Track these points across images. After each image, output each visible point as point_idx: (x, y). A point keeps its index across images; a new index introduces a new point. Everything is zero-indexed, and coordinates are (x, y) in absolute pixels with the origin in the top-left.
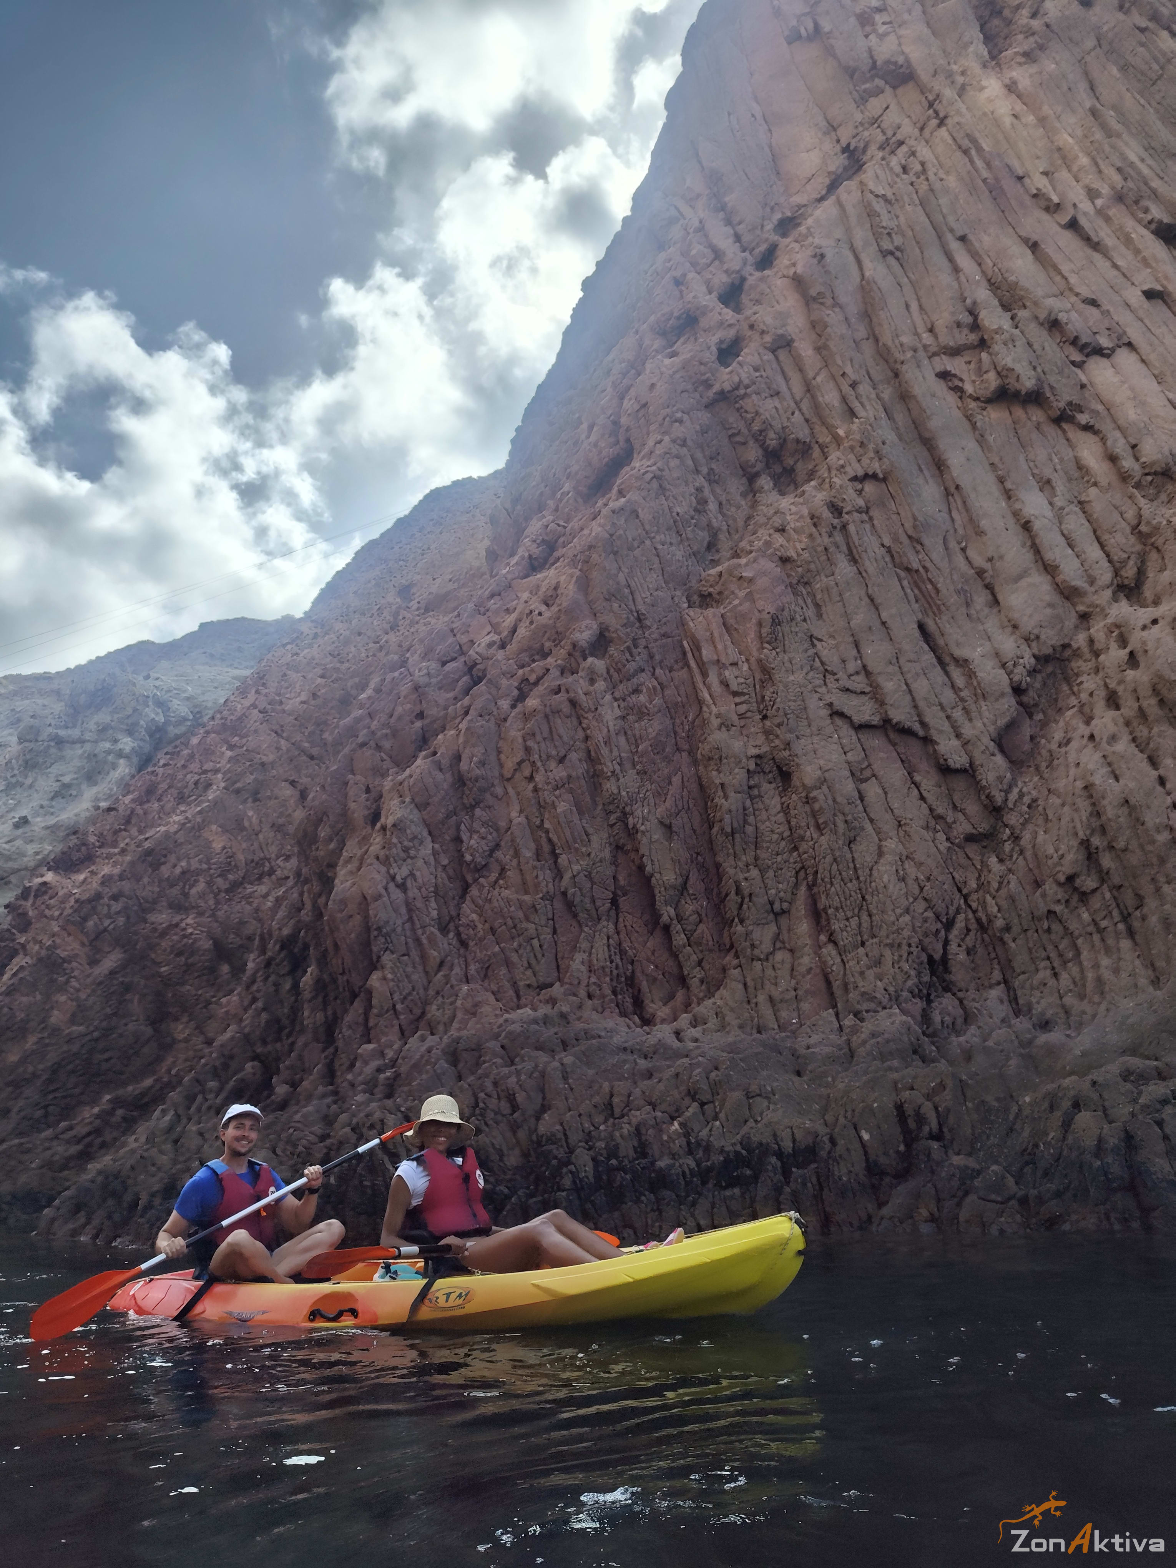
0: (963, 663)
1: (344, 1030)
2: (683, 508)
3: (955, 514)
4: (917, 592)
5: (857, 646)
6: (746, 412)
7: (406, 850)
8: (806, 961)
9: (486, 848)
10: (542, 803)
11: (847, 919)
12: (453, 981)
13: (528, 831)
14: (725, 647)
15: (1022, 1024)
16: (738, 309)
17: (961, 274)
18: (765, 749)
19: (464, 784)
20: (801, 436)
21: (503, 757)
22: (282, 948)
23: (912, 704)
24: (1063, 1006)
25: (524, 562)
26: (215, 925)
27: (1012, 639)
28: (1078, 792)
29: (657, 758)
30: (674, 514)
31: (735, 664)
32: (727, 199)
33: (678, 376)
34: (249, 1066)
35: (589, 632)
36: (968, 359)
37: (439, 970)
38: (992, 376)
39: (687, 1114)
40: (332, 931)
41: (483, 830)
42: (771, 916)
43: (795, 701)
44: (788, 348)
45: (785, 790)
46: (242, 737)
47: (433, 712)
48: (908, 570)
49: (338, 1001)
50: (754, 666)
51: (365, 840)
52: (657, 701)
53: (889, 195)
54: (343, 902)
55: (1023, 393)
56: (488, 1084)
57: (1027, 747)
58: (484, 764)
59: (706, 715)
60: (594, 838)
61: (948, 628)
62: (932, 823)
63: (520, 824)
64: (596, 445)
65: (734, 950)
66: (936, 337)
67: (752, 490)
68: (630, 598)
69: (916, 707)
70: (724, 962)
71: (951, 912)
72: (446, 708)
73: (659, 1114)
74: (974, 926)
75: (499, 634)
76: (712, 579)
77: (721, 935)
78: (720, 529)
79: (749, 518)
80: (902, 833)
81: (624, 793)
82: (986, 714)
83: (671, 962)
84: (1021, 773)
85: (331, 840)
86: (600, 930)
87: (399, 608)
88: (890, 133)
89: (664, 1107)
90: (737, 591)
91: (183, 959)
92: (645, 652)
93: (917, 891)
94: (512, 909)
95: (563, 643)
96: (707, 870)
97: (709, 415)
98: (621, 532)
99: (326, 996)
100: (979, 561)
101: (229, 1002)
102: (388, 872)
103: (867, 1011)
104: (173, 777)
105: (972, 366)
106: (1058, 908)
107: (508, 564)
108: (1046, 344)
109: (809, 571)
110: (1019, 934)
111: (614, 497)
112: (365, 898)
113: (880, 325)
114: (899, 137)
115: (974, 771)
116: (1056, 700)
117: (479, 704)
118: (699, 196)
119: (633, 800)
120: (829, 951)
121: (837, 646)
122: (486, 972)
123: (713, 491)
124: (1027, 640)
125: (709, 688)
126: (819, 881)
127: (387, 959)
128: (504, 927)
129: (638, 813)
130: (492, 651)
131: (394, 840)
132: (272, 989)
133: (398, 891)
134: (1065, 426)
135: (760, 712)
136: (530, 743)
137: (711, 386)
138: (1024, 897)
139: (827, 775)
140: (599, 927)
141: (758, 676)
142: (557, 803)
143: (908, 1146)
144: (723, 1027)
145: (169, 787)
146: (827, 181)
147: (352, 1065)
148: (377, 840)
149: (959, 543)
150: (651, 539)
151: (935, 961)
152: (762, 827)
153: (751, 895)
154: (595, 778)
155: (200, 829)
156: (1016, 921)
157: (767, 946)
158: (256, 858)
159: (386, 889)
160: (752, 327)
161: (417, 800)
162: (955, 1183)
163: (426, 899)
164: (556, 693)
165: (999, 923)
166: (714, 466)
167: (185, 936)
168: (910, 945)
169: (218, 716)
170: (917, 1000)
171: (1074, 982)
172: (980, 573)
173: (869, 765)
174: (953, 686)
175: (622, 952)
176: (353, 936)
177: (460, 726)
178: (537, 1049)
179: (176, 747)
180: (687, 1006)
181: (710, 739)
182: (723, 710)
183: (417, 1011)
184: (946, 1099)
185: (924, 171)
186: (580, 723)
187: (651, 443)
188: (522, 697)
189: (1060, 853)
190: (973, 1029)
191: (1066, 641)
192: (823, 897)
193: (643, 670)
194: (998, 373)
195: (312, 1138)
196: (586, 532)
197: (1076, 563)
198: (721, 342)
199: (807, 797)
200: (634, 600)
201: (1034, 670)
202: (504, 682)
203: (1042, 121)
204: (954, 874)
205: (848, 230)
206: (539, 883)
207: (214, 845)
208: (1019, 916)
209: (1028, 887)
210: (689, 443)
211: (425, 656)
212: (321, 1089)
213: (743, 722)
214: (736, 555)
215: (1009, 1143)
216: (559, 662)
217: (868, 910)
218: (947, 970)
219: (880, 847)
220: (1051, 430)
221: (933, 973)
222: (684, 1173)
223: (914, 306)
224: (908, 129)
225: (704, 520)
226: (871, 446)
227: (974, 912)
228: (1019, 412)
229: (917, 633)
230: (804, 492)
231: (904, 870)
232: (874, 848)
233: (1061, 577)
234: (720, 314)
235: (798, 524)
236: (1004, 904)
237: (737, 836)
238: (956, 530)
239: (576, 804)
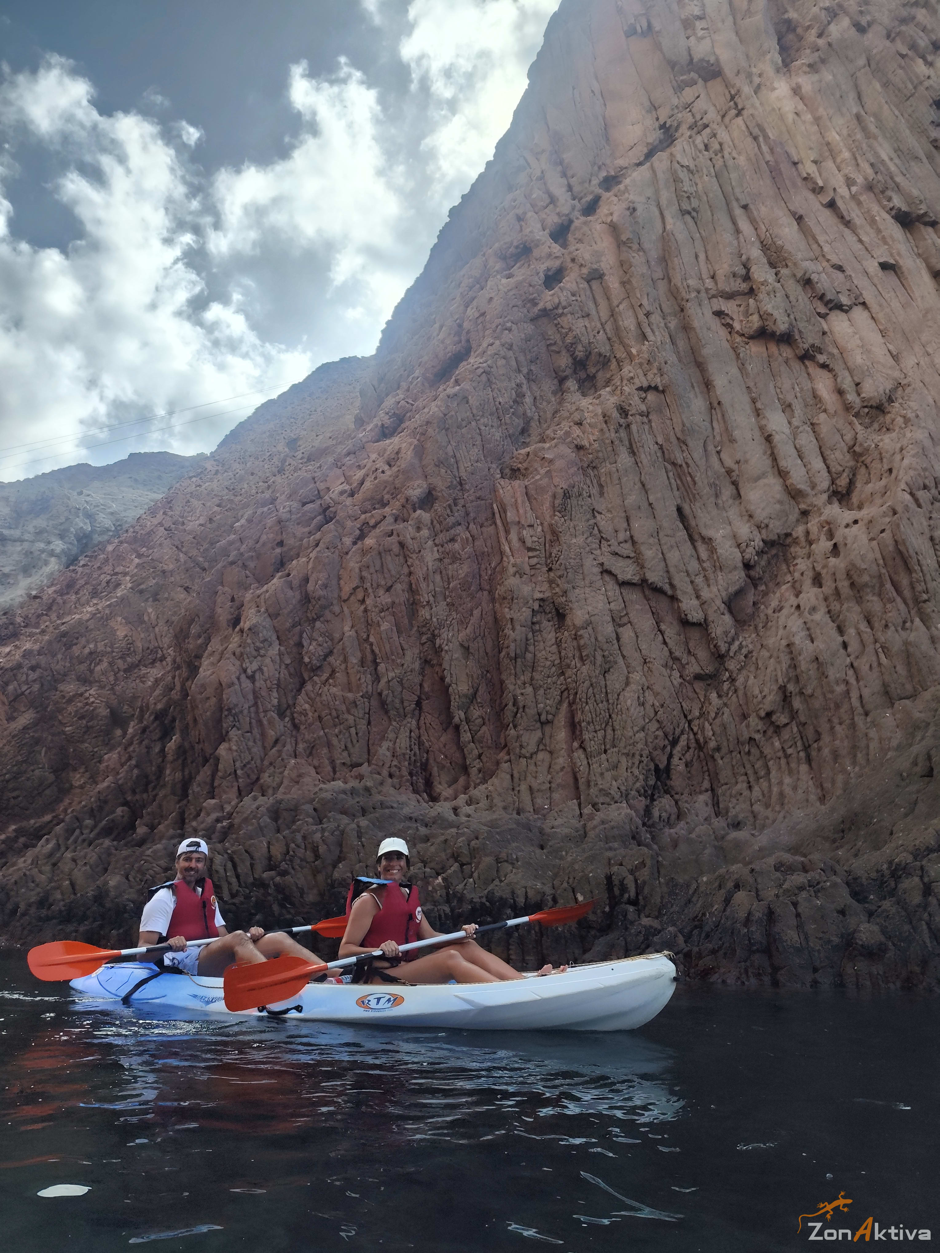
0: (707, 541)
1: (195, 787)
2: (505, 398)
3: (715, 424)
4: (679, 482)
5: (628, 521)
6: (562, 327)
7: (257, 649)
8: (561, 761)
9: (322, 654)
10: (370, 622)
11: (596, 732)
12: (284, 755)
13: (356, 643)
14: (526, 513)
15: (719, 823)
16: (564, 245)
17: (741, 235)
18: (548, 594)
19: (309, 602)
20: (603, 350)
21: (342, 582)
22: (156, 718)
23: (665, 569)
24: (752, 812)
25: (377, 430)
26: (113, 697)
27: (748, 525)
28: (782, 648)
29: (464, 594)
30: (497, 403)
31: (531, 526)
32: (564, 156)
33: (511, 293)
34: (119, 810)
35: (420, 490)
36: (739, 303)
37: (273, 747)
38: (755, 318)
39: (449, 871)
40: (193, 708)
41: (321, 639)
42: (538, 725)
43: (574, 559)
44: (599, 281)
45: (559, 628)
46: (148, 549)
47: (290, 542)
48: (674, 464)
49: (194, 764)
50: (546, 529)
51: (226, 638)
52: (468, 549)
53: (692, 167)
54: (203, 687)
55: (778, 334)
56: (299, 837)
57: (750, 610)
58: (326, 587)
59: (505, 564)
60: (408, 653)
61: (699, 513)
62: (670, 663)
63: (350, 636)
64: (443, 342)
65: (507, 749)
66: (716, 283)
67: (561, 390)
68: (455, 466)
69: (668, 572)
70: (499, 757)
71: (676, 733)
72: (301, 540)
73: (428, 870)
74: (693, 745)
75: (351, 485)
76: (521, 457)
77: (499, 737)
78: (532, 418)
79: (556, 412)
80: (646, 669)
81: (435, 620)
82: (721, 582)
83: (458, 755)
84: (743, 630)
85: (200, 637)
86: (405, 725)
87: (287, 456)
88: (698, 117)
89: (433, 865)
90: (539, 469)
91: (84, 722)
92: (463, 509)
93: (652, 714)
94: (337, 703)
95: (399, 497)
96: (494, 685)
97: (533, 327)
98: (453, 413)
99: (185, 759)
100: (729, 462)
101: (109, 759)
102: (242, 665)
103: (602, 804)
104: (89, 575)
105: (742, 309)
106: (757, 737)
107: (365, 430)
108: (800, 298)
109: (597, 458)
110: (726, 754)
111: (451, 385)
112: (221, 684)
113: (674, 269)
114: (705, 121)
115: (707, 626)
116: (776, 576)
117: (328, 538)
118: (543, 151)
119: (441, 626)
120: (580, 754)
121: (612, 519)
122: (311, 751)
123: (530, 388)
124: (759, 527)
125: (509, 543)
126: (578, 700)
127: (233, 733)
128: (329, 717)
129: (444, 636)
130: (343, 498)
131: (249, 641)
132: (144, 750)
133: (248, 681)
134: (807, 363)
135: (547, 565)
136: (365, 574)
137: (536, 304)
138: (733, 726)
139: (592, 618)
140: (405, 722)
141: (549, 537)
142: (381, 623)
143: (612, 908)
144: (491, 808)
145: (86, 584)
146: (645, 150)
147: (198, 815)
148: (235, 640)
149: (716, 447)
150: (477, 421)
151: (660, 770)
152: (539, 655)
153: (524, 707)
154: (413, 606)
155: (107, 620)
156: (725, 744)
157: (532, 748)
158: (151, 647)
159: (238, 679)
160: (573, 260)
161: (270, 610)
162: (640, 938)
163: (270, 689)
164: (389, 536)
165: (712, 744)
166: (533, 368)
167: (87, 704)
168: (641, 756)
169: (132, 530)
170: (643, 798)
171: (763, 795)
172: (729, 472)
173: (627, 614)
174: (698, 558)
175: (420, 744)
176: (208, 713)
177: (311, 555)
178: (342, 813)
179: (95, 552)
180: (466, 788)
181: (506, 583)
182: (519, 561)
183: (254, 777)
184: (644, 874)
185: (721, 150)
186: (406, 561)
187: (485, 345)
188: (362, 537)
189: (763, 694)
190: (682, 824)
191: (789, 531)
192: (579, 713)
193: (460, 524)
194: (761, 316)
195: (157, 869)
196: (426, 410)
197: (803, 471)
198: (548, 269)
199: (575, 635)
200: (458, 468)
201: (762, 552)
202: (349, 524)
203: (817, 120)
204: (683, 704)
205: (657, 192)
206: (361, 684)
207: (118, 633)
208: (728, 740)
209: (737, 719)
210: (514, 347)
211: (290, 497)
212: (171, 832)
213: (533, 572)
214: (543, 440)
215: (686, 911)
216: (394, 511)
217: (612, 726)
218: (669, 777)
219: (627, 678)
220: (796, 365)
221: (658, 778)
222: (440, 916)
223: (702, 257)
224: (712, 115)
225: (521, 410)
226: (656, 364)
227: (695, 734)
228: (773, 348)
229: (675, 514)
230: (600, 395)
231: (644, 697)
232: (622, 679)
233: (790, 480)
234: (549, 247)
235: (593, 420)
236: (718, 730)
237: (519, 660)
238: (714, 437)
239: (397, 625)
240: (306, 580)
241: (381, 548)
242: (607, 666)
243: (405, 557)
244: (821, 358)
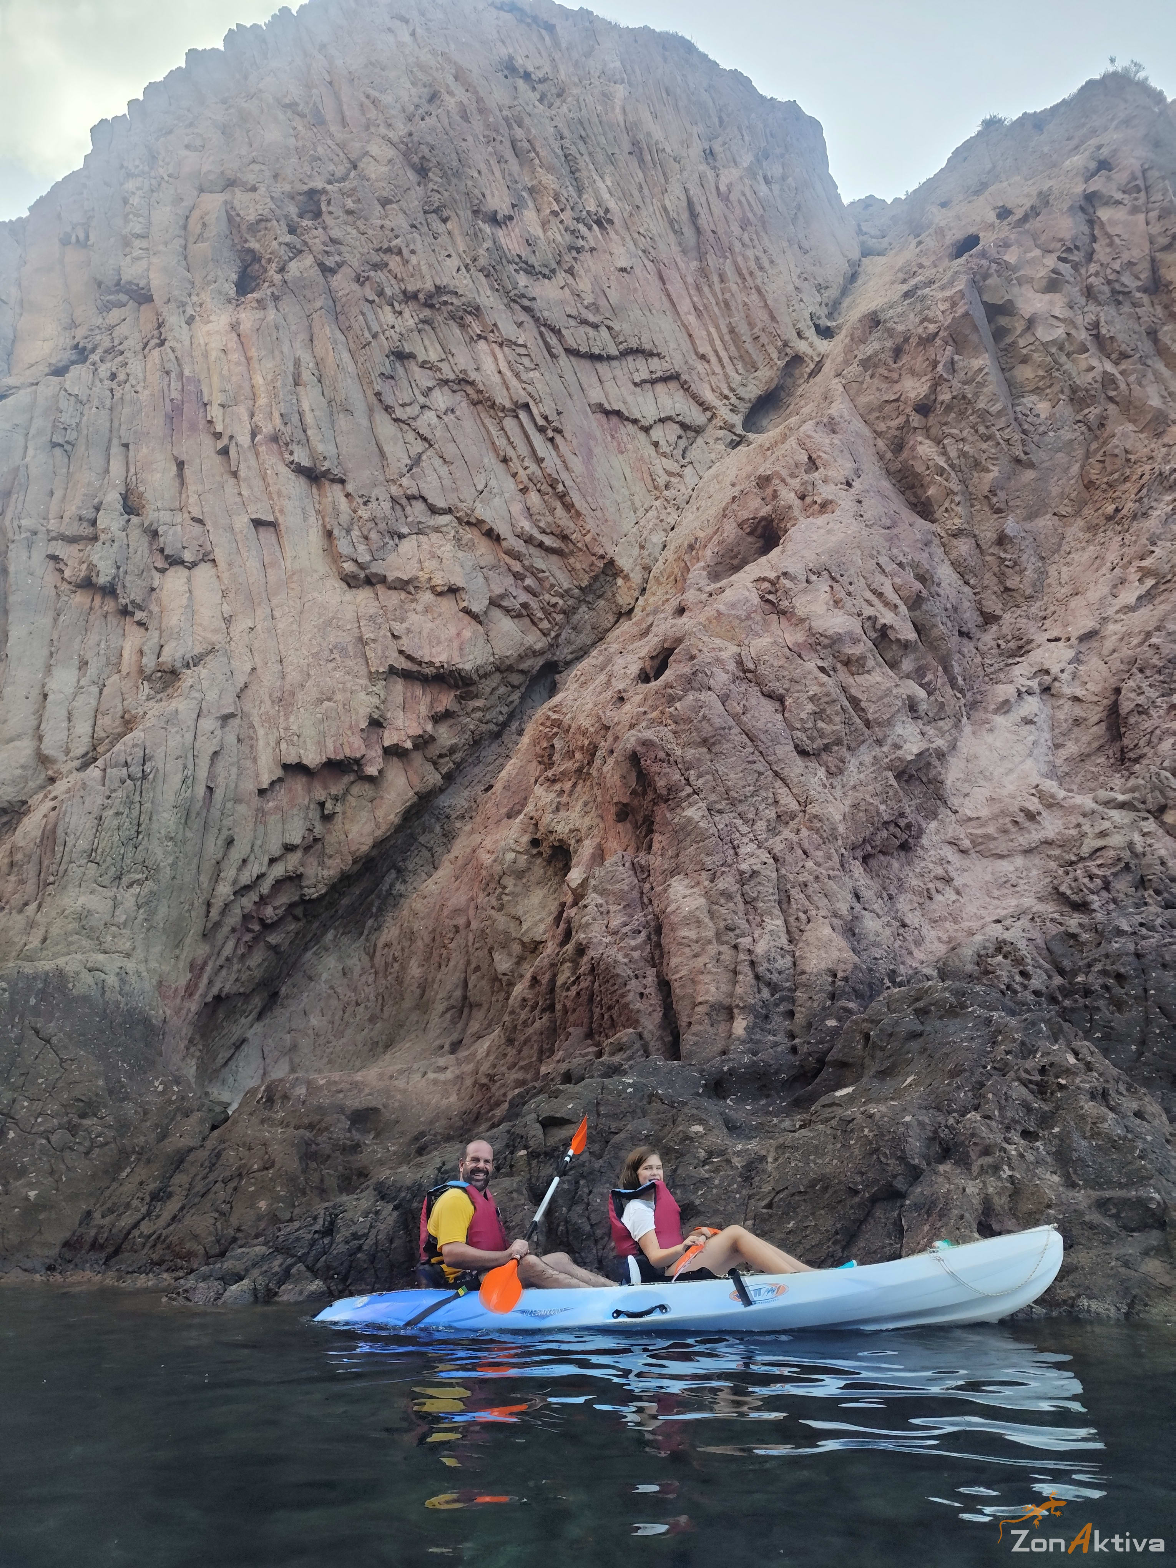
244: (139, 615)
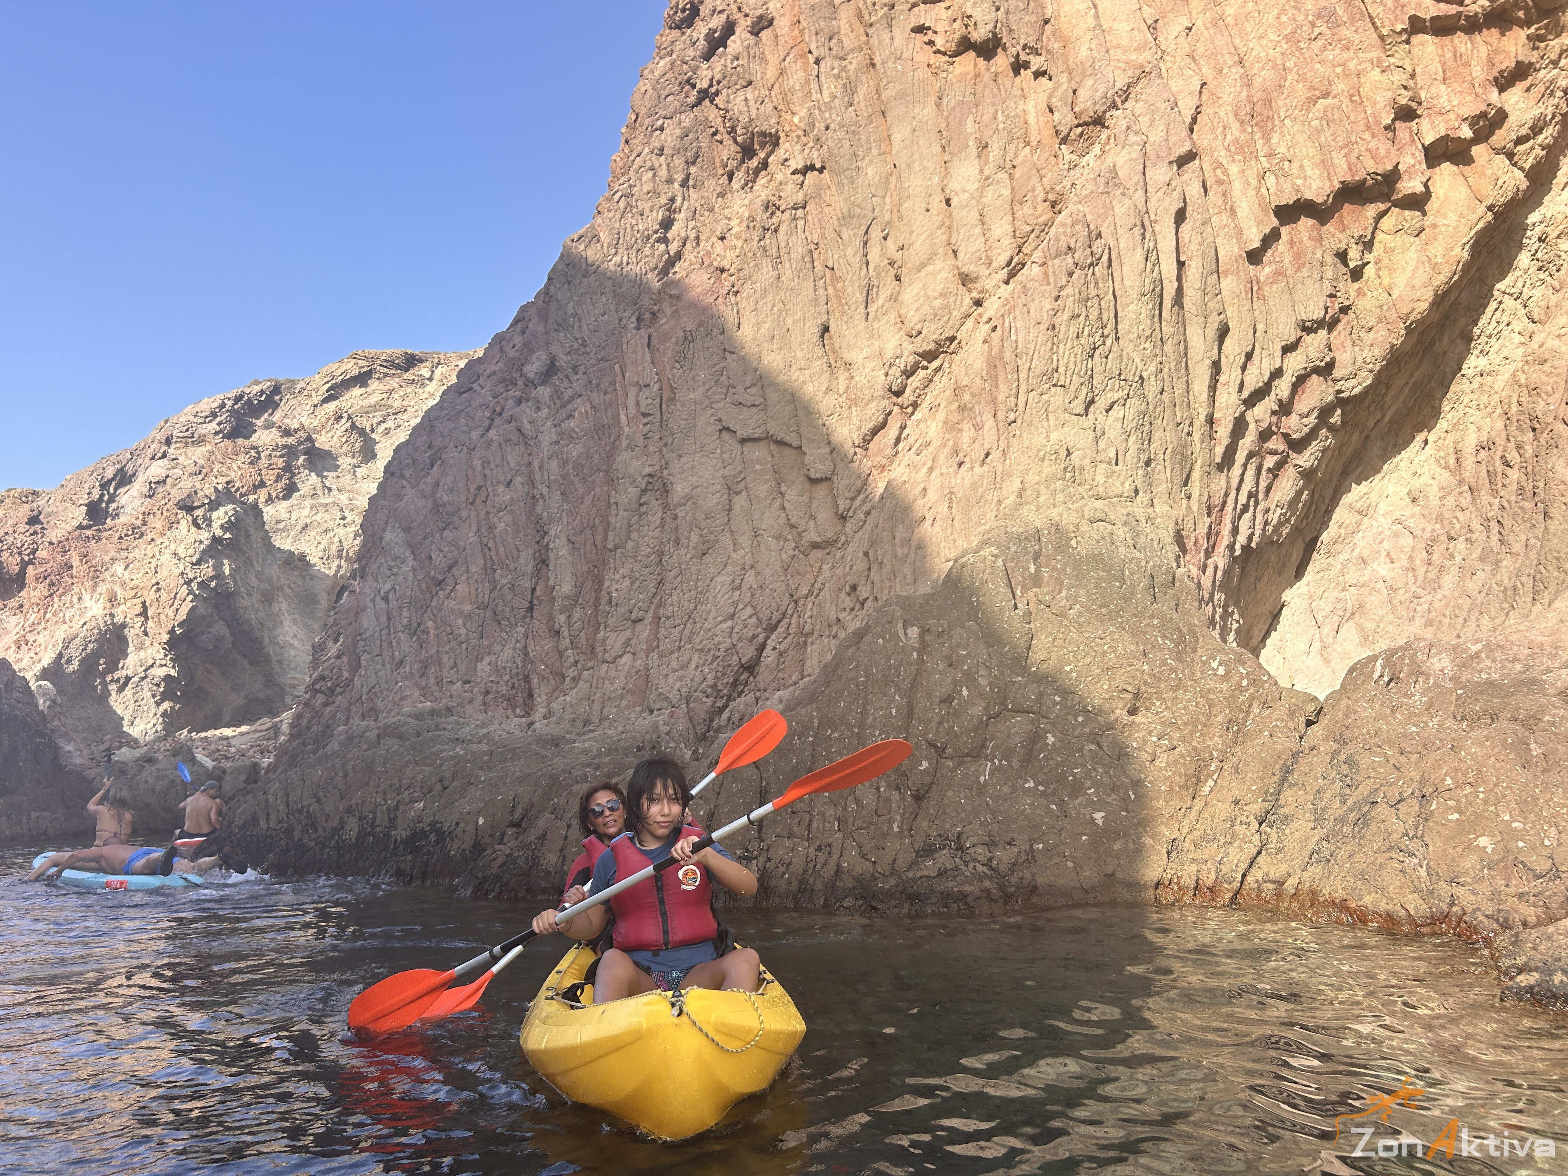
240: (437, 485)
241: (501, 439)
242: (706, 546)
243: (526, 444)
244: (1036, 63)
